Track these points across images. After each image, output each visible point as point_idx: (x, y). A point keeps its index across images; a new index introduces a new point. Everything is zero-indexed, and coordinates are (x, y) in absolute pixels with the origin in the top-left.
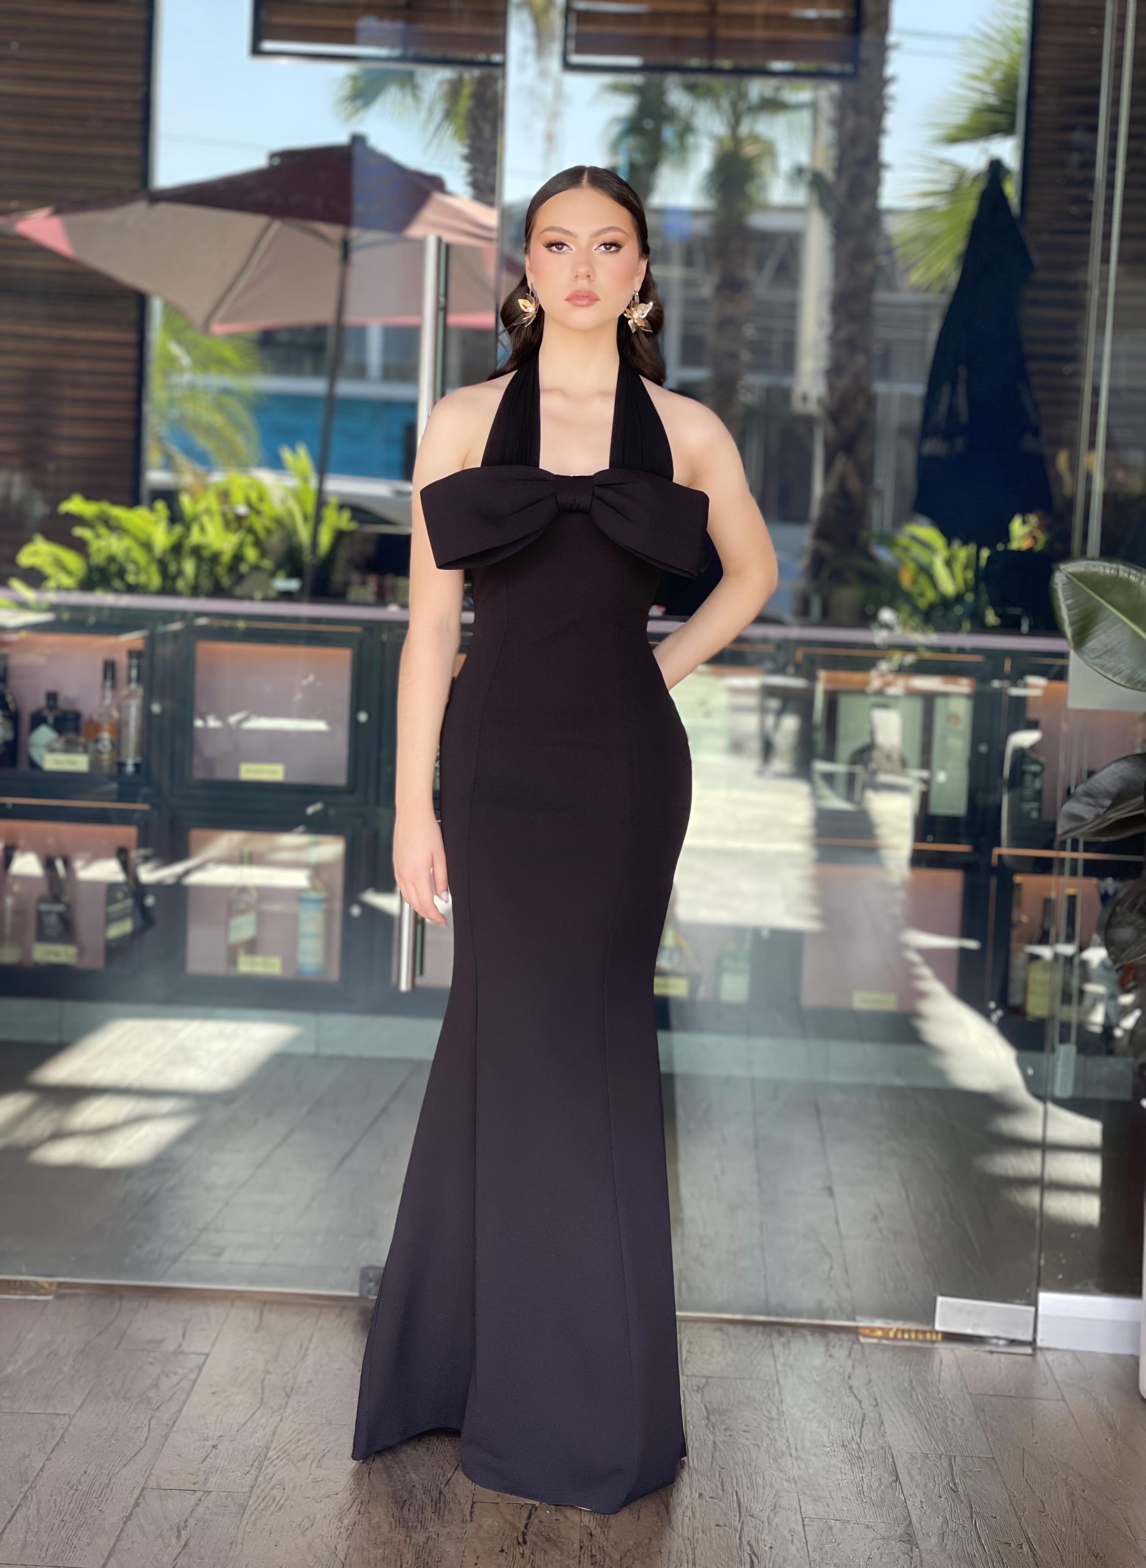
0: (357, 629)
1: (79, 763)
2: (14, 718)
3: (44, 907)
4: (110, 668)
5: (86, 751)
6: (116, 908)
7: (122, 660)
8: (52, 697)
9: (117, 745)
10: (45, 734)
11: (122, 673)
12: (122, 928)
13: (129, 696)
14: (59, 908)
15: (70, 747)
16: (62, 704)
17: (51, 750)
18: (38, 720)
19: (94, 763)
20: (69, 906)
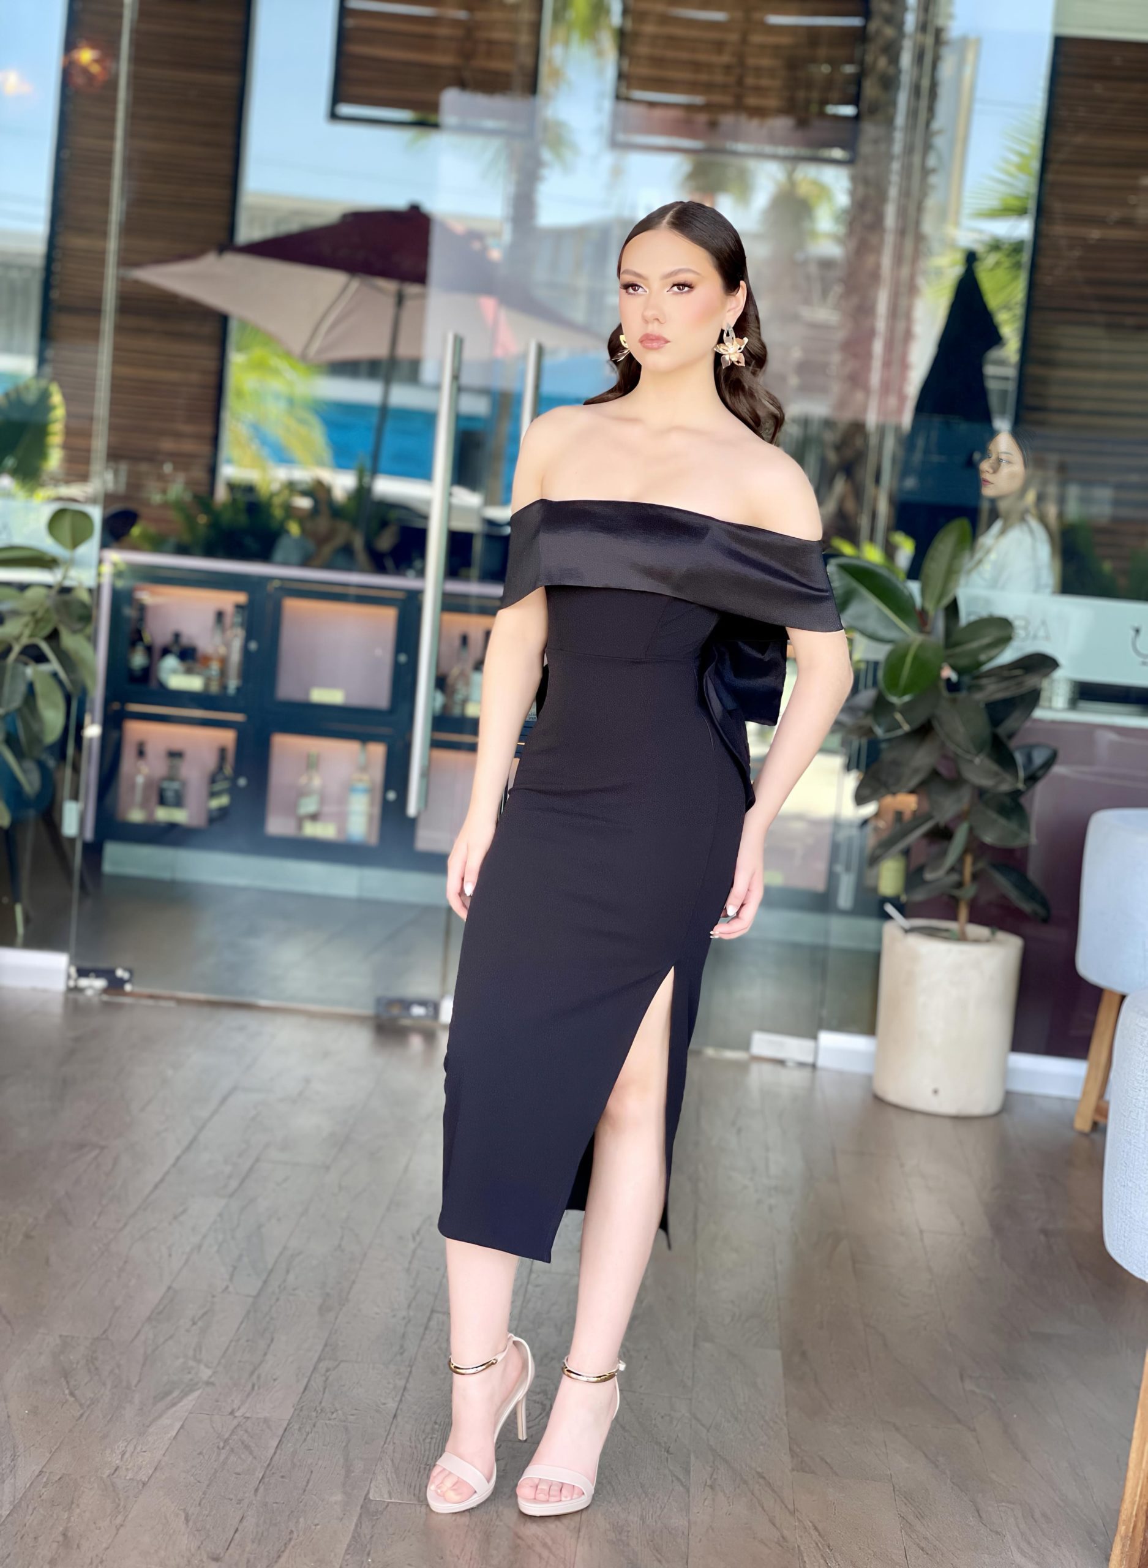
0: (400, 595)
1: (193, 683)
2: (149, 649)
3: (166, 785)
4: (220, 616)
5: (199, 674)
6: (218, 787)
7: (229, 609)
8: (177, 636)
9: (223, 673)
10: (171, 662)
11: (228, 619)
12: (224, 801)
13: (236, 636)
14: (175, 785)
15: (189, 671)
16: (185, 641)
17: (174, 671)
18: (166, 651)
19: (207, 684)
20: (184, 784)
